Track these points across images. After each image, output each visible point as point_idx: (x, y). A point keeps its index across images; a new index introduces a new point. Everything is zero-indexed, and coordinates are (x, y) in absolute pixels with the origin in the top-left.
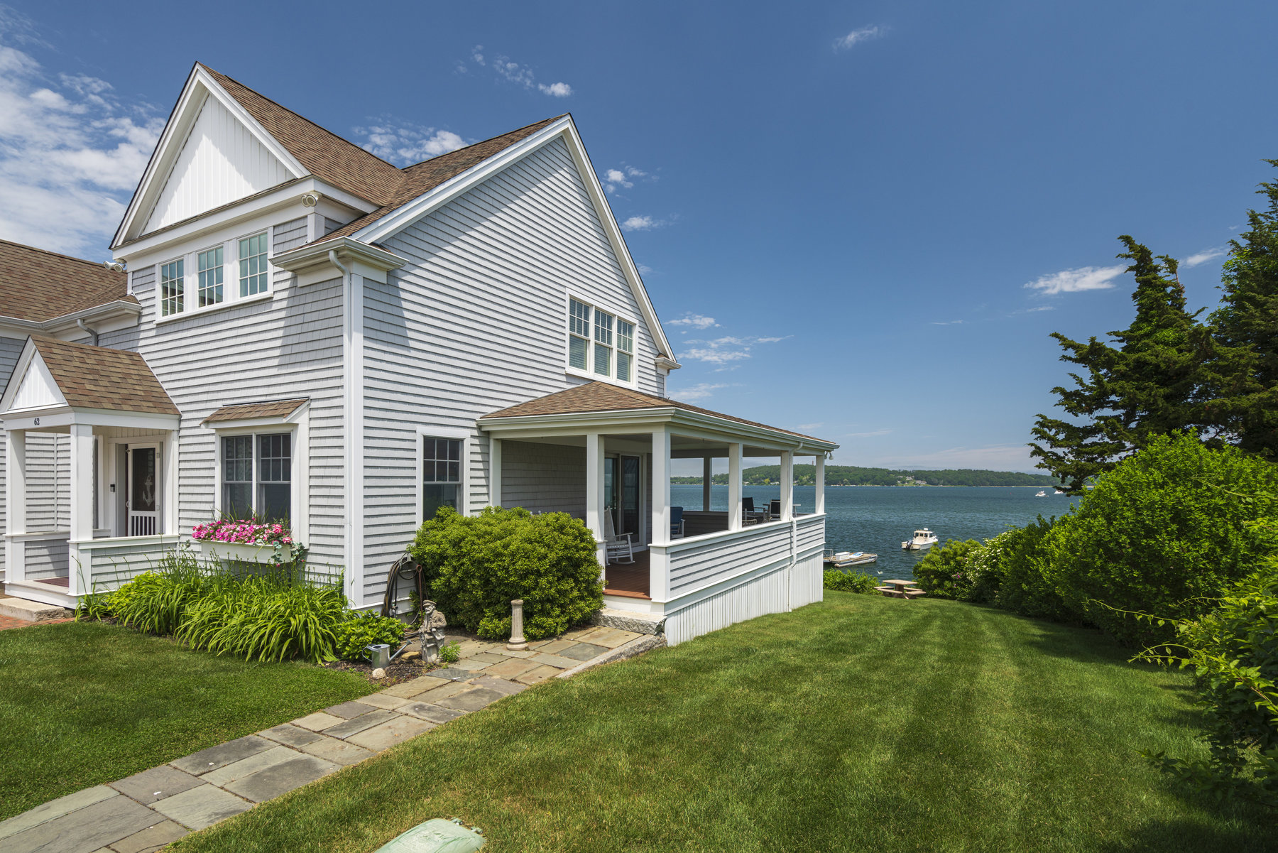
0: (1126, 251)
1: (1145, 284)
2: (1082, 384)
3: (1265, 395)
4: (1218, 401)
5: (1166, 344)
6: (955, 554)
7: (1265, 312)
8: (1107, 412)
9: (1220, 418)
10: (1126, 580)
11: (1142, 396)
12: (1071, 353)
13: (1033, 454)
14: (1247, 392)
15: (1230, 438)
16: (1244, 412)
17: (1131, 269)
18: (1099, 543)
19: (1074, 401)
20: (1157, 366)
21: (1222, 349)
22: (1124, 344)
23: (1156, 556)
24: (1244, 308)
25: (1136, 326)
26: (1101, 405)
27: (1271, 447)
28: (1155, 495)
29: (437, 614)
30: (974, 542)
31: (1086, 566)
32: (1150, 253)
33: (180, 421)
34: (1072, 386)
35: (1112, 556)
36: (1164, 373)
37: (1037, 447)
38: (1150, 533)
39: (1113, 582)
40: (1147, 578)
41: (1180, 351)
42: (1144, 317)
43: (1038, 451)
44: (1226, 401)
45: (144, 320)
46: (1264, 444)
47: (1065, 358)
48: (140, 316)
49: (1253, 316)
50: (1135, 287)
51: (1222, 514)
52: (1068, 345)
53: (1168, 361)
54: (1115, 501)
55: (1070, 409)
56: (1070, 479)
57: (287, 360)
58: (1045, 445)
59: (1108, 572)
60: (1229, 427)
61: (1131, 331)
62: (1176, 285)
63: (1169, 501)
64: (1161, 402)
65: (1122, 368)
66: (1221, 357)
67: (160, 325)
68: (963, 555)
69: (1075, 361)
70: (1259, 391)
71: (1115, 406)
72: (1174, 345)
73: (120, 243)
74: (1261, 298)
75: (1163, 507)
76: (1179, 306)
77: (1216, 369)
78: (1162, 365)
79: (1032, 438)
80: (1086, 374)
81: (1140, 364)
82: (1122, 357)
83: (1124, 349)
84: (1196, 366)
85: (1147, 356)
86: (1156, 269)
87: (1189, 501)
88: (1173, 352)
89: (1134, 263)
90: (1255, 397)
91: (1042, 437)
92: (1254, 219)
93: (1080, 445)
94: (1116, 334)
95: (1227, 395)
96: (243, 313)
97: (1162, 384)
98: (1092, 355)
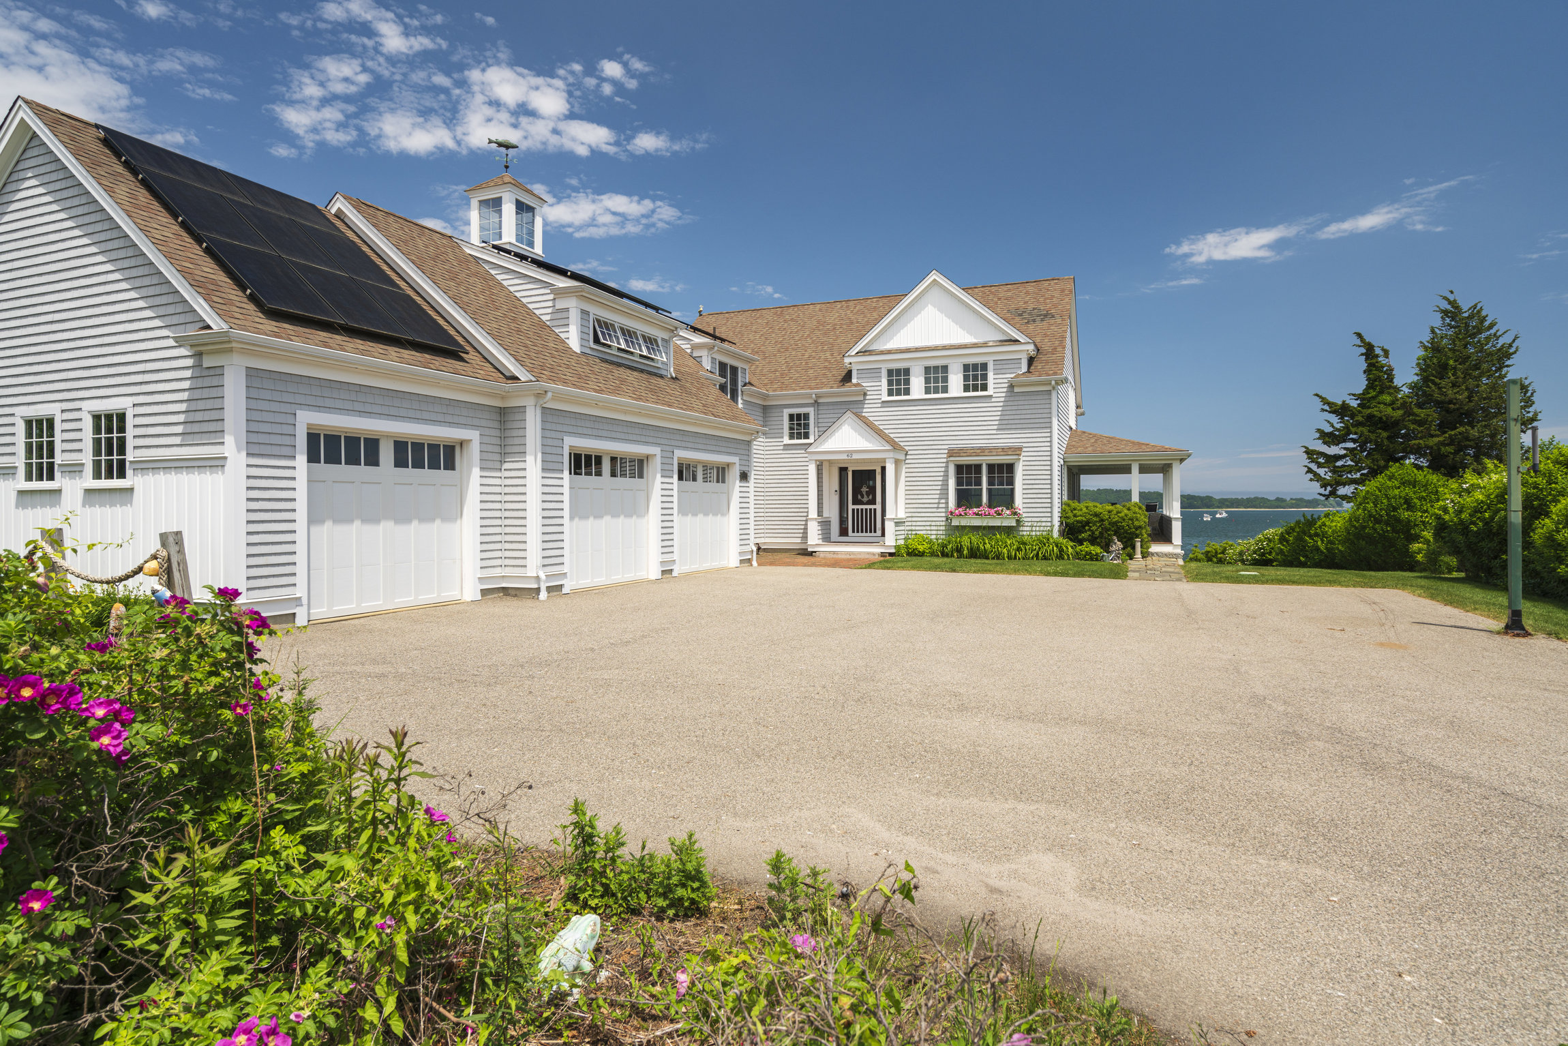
0: (1358, 342)
1: (1370, 365)
2: (1333, 427)
3: (1441, 439)
4: (1417, 442)
5: (1385, 404)
6: (1216, 552)
7: (1440, 388)
8: (1351, 445)
9: (1418, 451)
10: (1384, 532)
11: (1373, 437)
12: (1326, 407)
13: (1307, 472)
14: (1432, 436)
15: (1423, 462)
16: (1431, 448)
17: (1362, 354)
18: (1370, 516)
19: (1328, 438)
20: (1381, 418)
21: (1416, 410)
22: (1359, 402)
23: (1398, 520)
24: (1428, 386)
25: (1366, 391)
26: (1344, 441)
27: (1445, 468)
28: (1397, 492)
29: (1119, 543)
30: (1230, 543)
31: (1365, 527)
32: (1373, 346)
33: (906, 455)
34: (1328, 429)
35: (1377, 521)
36: (1384, 422)
37: (1309, 468)
38: (1395, 509)
39: (1378, 533)
40: (1394, 531)
41: (1393, 409)
42: (1370, 386)
43: (1310, 471)
44: (1421, 442)
45: (868, 397)
46: (1442, 466)
47: (1323, 410)
48: (865, 394)
49: (1433, 391)
50: (1364, 366)
51: (1425, 500)
52: (1324, 401)
53: (1388, 417)
54: (1377, 496)
55: (1325, 443)
56: (1329, 488)
57: (1001, 427)
58: (1314, 467)
59: (1376, 530)
60: (1424, 456)
61: (1363, 394)
62: (1390, 366)
63: (1403, 494)
64: (1386, 442)
65: (1360, 418)
66: (1417, 415)
67: (883, 402)
68: (1223, 553)
69: (1330, 412)
70: (1437, 436)
71: (1354, 441)
72: (1390, 405)
73: (853, 353)
74: (1437, 380)
75: (1400, 497)
76: (1391, 380)
77: (1414, 422)
78: (1384, 418)
79: (1306, 462)
80: (1335, 419)
81: (1370, 417)
82: (1360, 412)
83: (1359, 405)
84: (1403, 420)
85: (1374, 411)
86: (1377, 356)
87: (1411, 494)
88: (1389, 410)
89: (1364, 351)
90: (1436, 440)
91: (1312, 462)
92: (1433, 331)
93: (1335, 467)
94: (1353, 395)
95: (1421, 438)
96: (965, 401)
97: (1384, 429)
98: (1341, 410)
